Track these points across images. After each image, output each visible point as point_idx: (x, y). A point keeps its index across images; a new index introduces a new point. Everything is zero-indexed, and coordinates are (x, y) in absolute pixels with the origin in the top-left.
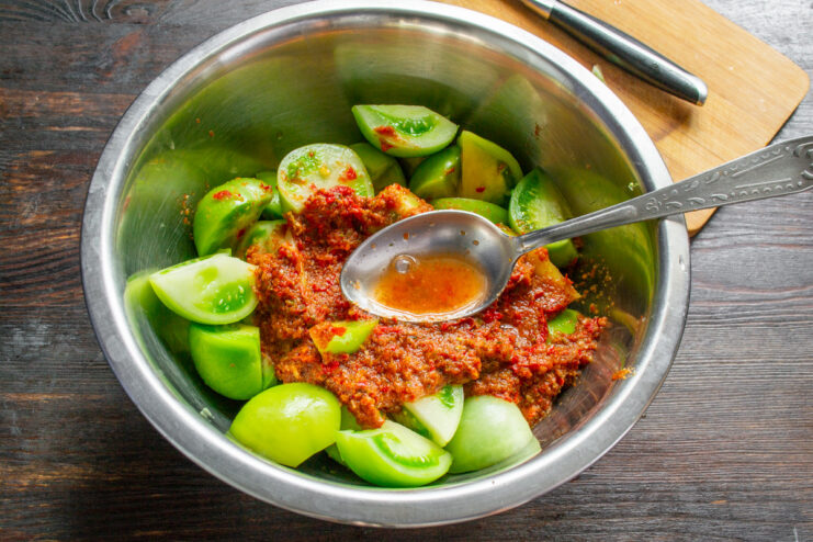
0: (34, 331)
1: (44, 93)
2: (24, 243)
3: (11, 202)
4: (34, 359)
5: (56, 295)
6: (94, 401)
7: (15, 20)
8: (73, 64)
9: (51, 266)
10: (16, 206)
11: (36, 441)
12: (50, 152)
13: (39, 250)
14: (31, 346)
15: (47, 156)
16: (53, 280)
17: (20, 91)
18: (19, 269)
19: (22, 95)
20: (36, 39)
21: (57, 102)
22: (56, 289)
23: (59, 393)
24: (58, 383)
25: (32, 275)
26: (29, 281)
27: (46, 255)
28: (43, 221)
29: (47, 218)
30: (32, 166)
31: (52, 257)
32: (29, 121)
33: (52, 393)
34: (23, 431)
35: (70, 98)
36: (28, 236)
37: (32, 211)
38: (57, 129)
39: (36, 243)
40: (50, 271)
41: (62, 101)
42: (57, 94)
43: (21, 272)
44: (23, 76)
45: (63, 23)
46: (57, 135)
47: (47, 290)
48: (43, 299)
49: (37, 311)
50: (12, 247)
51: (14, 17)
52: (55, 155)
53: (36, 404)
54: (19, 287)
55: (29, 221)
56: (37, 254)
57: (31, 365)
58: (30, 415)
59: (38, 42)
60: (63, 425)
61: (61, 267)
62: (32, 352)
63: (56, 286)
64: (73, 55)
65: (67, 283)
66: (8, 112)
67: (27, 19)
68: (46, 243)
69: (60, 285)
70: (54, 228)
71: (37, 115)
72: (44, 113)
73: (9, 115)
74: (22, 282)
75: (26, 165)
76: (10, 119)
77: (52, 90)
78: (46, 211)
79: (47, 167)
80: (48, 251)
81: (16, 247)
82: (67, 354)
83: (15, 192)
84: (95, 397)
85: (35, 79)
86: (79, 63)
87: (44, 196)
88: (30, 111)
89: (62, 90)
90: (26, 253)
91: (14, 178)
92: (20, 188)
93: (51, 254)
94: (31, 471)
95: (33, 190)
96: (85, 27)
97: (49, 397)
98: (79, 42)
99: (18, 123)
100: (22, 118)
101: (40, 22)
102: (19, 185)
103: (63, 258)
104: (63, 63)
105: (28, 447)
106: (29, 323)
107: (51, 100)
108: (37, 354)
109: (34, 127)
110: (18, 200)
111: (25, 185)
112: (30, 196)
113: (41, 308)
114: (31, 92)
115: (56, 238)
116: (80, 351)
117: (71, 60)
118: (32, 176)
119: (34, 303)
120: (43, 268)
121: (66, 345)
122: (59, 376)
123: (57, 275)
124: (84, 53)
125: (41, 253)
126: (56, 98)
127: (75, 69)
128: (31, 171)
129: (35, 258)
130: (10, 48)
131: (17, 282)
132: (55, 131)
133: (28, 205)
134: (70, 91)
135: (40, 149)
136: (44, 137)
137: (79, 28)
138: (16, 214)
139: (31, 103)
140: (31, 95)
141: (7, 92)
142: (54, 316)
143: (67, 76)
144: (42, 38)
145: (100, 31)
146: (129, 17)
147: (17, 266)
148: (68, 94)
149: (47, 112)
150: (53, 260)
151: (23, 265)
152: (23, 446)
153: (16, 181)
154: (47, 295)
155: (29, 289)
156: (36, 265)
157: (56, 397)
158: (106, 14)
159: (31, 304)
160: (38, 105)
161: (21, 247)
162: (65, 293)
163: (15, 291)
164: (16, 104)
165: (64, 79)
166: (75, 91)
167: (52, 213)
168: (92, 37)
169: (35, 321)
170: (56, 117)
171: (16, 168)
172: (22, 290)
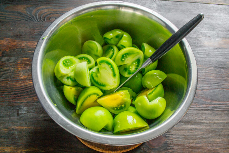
0: (23, 109)
1: (27, 41)
2: (21, 84)
3: (17, 72)
4: (23, 117)
5: (29, 99)
6: (38, 129)
7: (20, 21)
8: (35, 33)
9: (28, 90)
10: (18, 73)
11: (22, 140)
12: (28, 58)
13: (25, 86)
14: (22, 113)
15: (28, 59)
16: (28, 94)
17: (21, 41)
18: (19, 91)
19: (21, 42)
20: (25, 26)
21: (31, 44)
22: (29, 97)
23: (29, 127)
24: (29, 124)
25: (22, 93)
26: (22, 95)
27: (26, 87)
28: (26, 78)
29: (27, 77)
30: (23, 62)
31: (28, 88)
32: (23, 49)
33: (27, 127)
34: (19, 137)
35: (34, 43)
36: (21, 82)
37: (23, 75)
38: (30, 52)
39: (24, 84)
40: (28, 92)
41: (32, 44)
42: (31, 42)
43: (19, 92)
44: (22, 37)
45: (33, 22)
46: (30, 54)
47: (27, 97)
48: (25, 100)
49: (23, 103)
50: (17, 85)
51: (20, 20)
52: (29, 59)
53: (23, 130)
54: (19, 96)
55: (22, 78)
56: (24, 87)
57: (22, 119)
58: (21, 133)
59: (26, 27)
60: (30, 135)
61: (30, 91)
62: (22, 115)
63: (29, 96)
64: (35, 31)
65: (32, 95)
66: (17, 47)
67: (23, 20)
68: (27, 84)
69: (30, 96)
70: (29, 80)
71: (25, 48)
72: (27, 47)
73: (17, 48)
74: (20, 95)
75: (22, 62)
76: (18, 49)
77: (29, 41)
78: (27, 75)
79: (27, 62)
80: (27, 86)
81: (18, 85)
82: (31, 116)
83: (19, 70)
84: (38, 128)
85: (25, 38)
86: (37, 33)
87: (26, 71)
88: (23, 46)
89: (32, 41)
90: (21, 87)
91: (18, 65)
92: (20, 68)
93: (28, 87)
94: (21, 149)
95: (23, 69)
96: (39, 23)
97: (26, 128)
98: (37, 27)
99: (20, 50)
100: (21, 49)
101: (27, 22)
102: (20, 67)
103: (31, 88)
104: (32, 33)
105: (20, 142)
106: (21, 107)
107: (29, 44)
108: (23, 116)
109: (24, 51)
110: (19, 72)
111: (21, 67)
112: (23, 71)
113: (25, 102)
114: (24, 41)
115: (29, 83)
116: (35, 115)
117: (35, 32)
118: (23, 65)
119: (23, 101)
120: (26, 91)
121: (31, 113)
122: (29, 122)
123: (29, 93)
124: (38, 30)
125: (25, 87)
126: (30, 43)
127: (36, 35)
128: (23, 64)
129: (23, 88)
130: (19, 28)
131: (18, 95)
132: (30, 53)
133: (22, 73)
134: (34, 41)
135: (26, 57)
136: (27, 54)
137: (37, 23)
138: (19, 76)
139: (24, 44)
140: (23, 42)
141: (17, 41)
142: (28, 105)
143: (34, 37)
144: (27, 26)
145: (43, 24)
146: (50, 20)
147: (18, 90)
148: (33, 42)
149: (28, 47)
150: (28, 89)
151: (20, 90)
152: (19, 142)
153: (19, 66)
154: (26, 99)
155: (22, 97)
156: (24, 90)
157: (28, 128)
158: (45, 20)
159: (22, 101)
160: (25, 45)
161: (20, 85)
162: (31, 98)
163: (18, 97)
164: (19, 45)
165: (33, 38)
166: (36, 41)
167: (28, 76)
168: (40, 26)
169: (23, 106)
170: (30, 48)
171: (19, 63)
172: (20, 97)
